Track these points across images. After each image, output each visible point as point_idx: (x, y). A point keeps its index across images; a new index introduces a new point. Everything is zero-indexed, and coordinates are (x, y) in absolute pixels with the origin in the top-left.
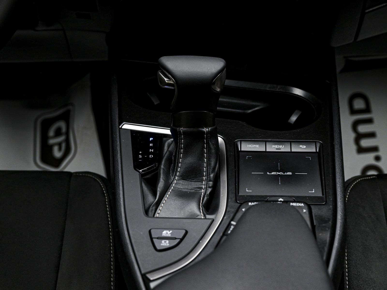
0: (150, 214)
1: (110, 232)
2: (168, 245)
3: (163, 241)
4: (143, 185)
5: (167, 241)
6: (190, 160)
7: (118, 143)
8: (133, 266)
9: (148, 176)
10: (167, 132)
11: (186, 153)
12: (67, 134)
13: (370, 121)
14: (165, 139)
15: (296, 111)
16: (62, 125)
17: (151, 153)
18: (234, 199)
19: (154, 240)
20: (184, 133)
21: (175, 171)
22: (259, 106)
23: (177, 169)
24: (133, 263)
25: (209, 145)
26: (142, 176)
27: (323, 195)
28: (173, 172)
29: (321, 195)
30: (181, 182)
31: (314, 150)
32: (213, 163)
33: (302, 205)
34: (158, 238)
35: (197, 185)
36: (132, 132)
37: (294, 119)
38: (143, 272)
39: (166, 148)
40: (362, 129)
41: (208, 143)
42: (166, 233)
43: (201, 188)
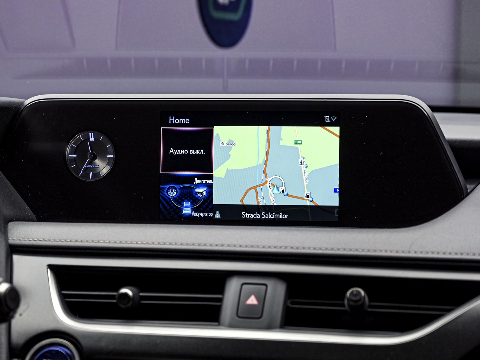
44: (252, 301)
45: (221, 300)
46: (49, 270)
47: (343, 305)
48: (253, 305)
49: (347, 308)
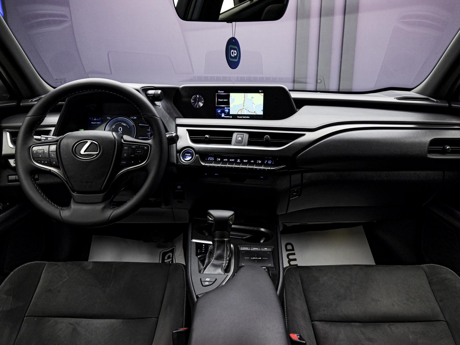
0: (202, 272)
1: (185, 286)
2: (208, 284)
3: (206, 282)
4: (199, 262)
5: (208, 283)
6: (219, 252)
7: (190, 247)
8: (193, 292)
9: (201, 259)
10: (211, 243)
11: (218, 249)
12: (172, 258)
13: (294, 254)
14: (209, 246)
15: (263, 238)
16: (171, 254)
17: (203, 250)
18: (237, 267)
19: (202, 282)
20: (217, 240)
21: (212, 256)
22: (248, 236)
23: (214, 256)
24: (192, 291)
25: (227, 246)
26: (199, 258)
27: (274, 266)
28: (212, 257)
29: (273, 266)
30: (215, 261)
31: (270, 250)
32: (228, 253)
33: (265, 268)
34: (204, 281)
35: (222, 262)
36: (196, 243)
37: (262, 241)
38: (196, 295)
39: (209, 249)
40: (291, 257)
41: (226, 245)
42: (207, 279)
43: (223, 263)
44: (240, 139)
45: (232, 139)
47: (264, 140)
48: (240, 140)
49: (264, 141)
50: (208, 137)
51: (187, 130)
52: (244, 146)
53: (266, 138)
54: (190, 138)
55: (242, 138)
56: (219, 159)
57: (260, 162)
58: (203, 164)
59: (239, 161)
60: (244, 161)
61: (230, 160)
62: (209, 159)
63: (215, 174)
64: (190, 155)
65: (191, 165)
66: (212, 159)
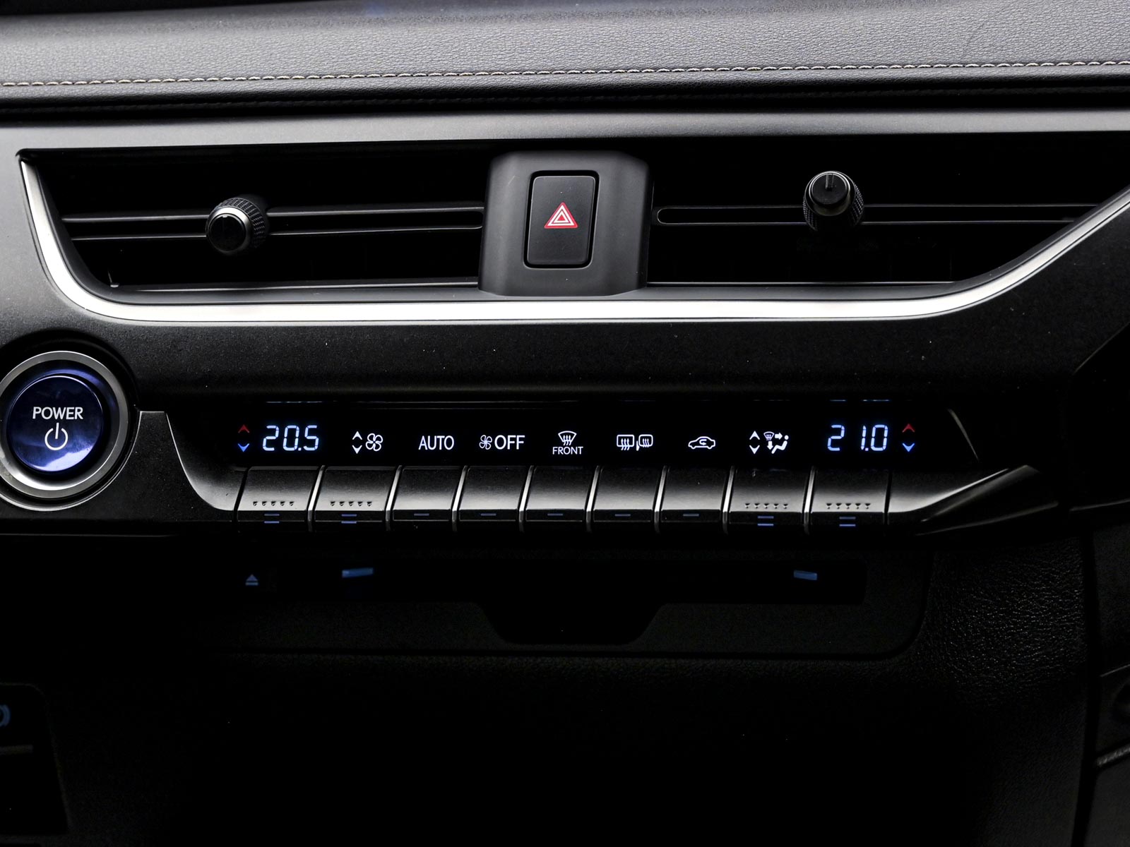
44: (562, 218)
45: (480, 218)
46: (23, 163)
47: (798, 215)
48: (566, 230)
49: (808, 222)
50: (242, 217)
51: (27, 156)
52: (609, 289)
53: (825, 200)
54: (67, 236)
55: (586, 215)
56: (375, 442)
57: (777, 442)
58: (221, 499)
59: (567, 442)
60: (625, 446)
61: (485, 442)
62: (277, 443)
63: (346, 573)
64: (79, 413)
65: (99, 515)
66: (304, 441)
